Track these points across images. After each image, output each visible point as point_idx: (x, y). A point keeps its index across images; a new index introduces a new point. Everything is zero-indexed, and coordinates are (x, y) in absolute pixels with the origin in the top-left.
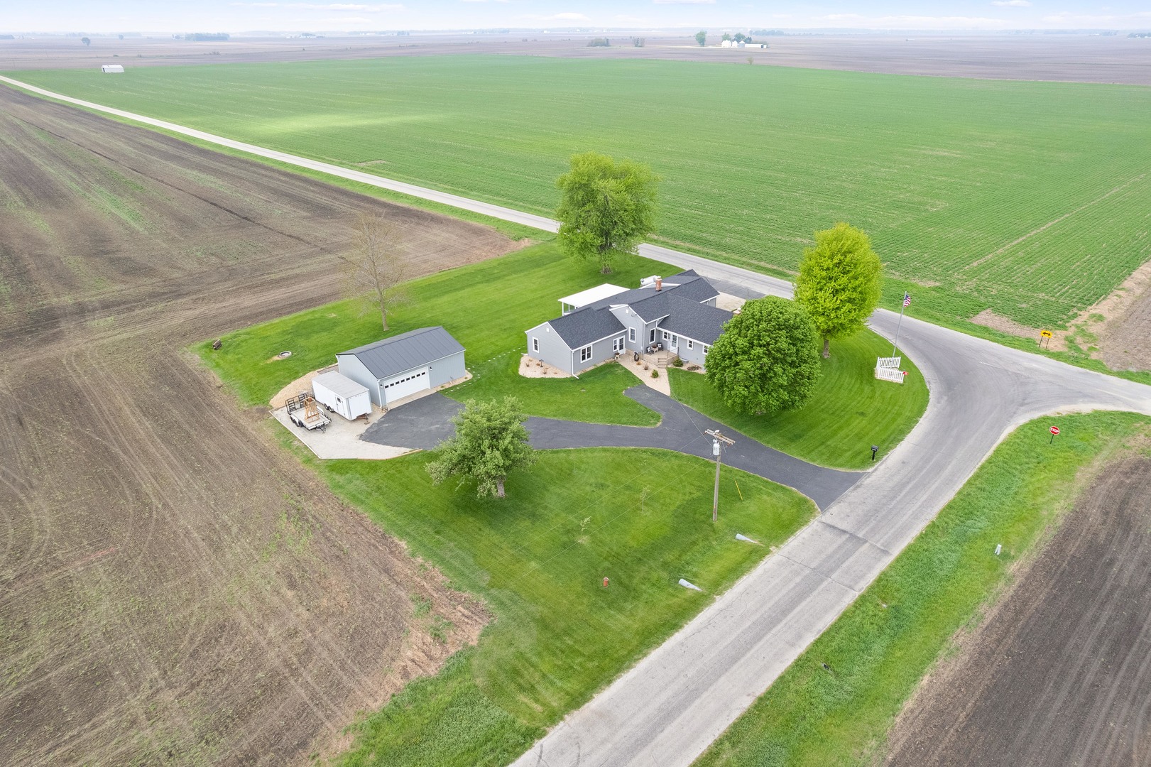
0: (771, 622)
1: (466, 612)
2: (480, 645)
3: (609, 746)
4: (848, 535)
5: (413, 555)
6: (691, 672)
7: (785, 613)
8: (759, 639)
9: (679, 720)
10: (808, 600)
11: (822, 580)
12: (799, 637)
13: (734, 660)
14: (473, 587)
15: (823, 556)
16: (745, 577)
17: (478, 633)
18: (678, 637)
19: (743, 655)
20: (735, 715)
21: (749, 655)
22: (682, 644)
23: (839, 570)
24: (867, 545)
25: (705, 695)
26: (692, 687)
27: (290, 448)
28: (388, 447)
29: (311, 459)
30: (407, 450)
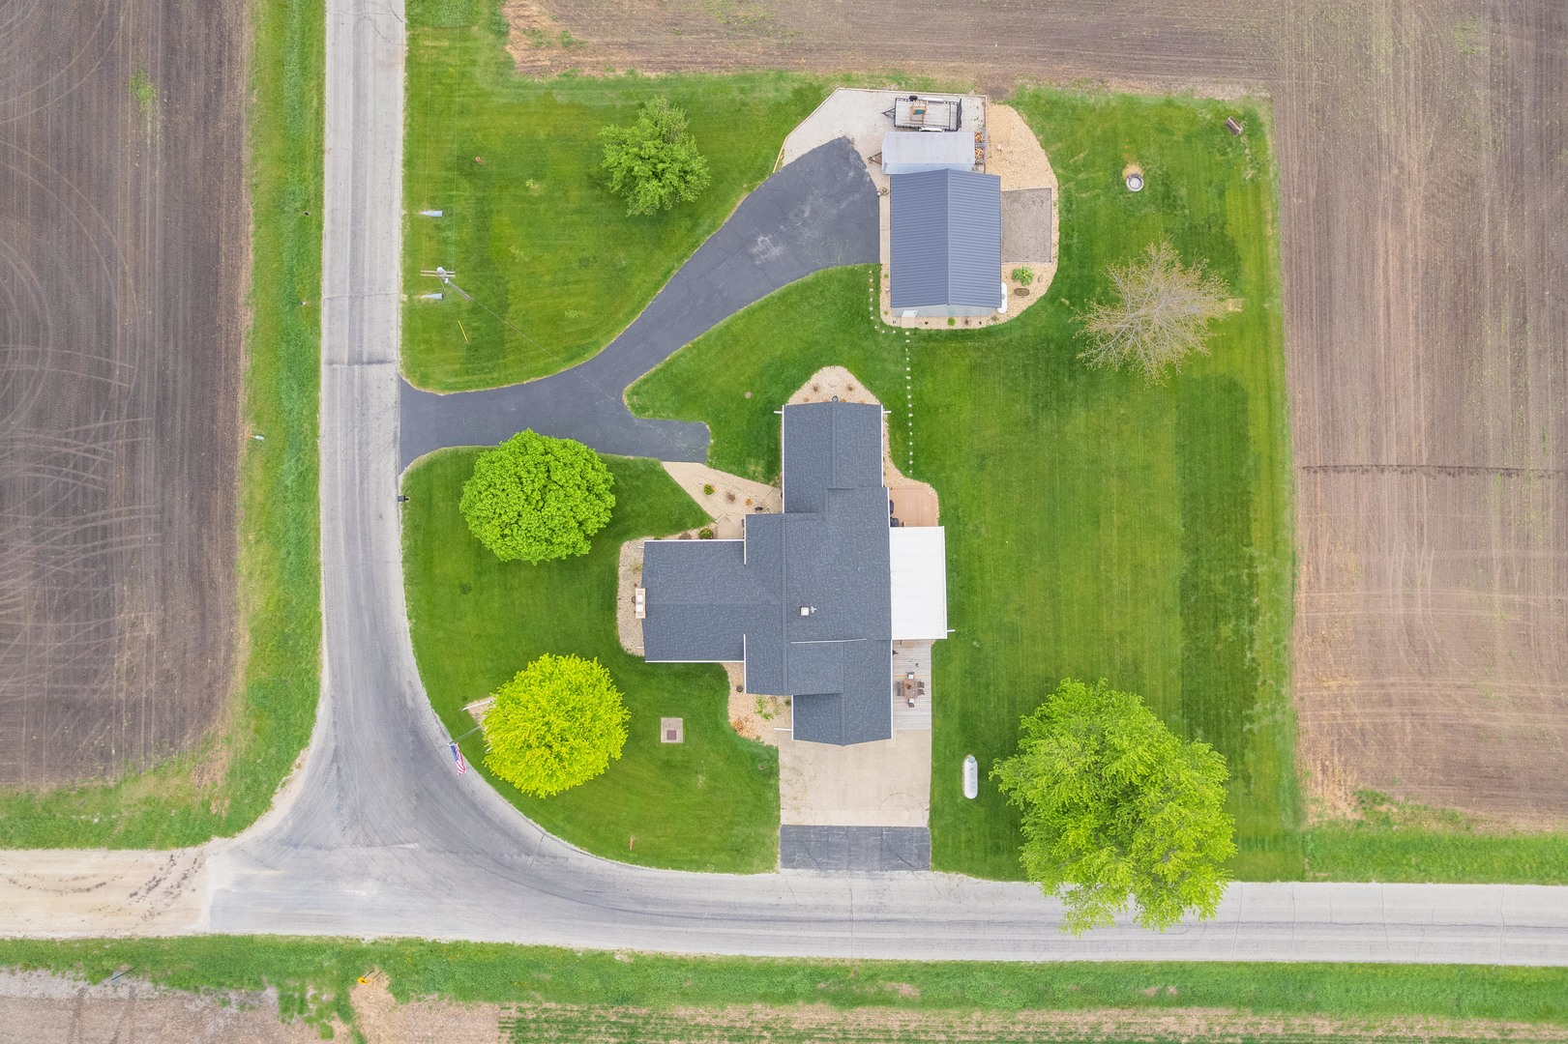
0: (357, 218)
1: (539, 63)
2: (503, 50)
3: (370, 51)
4: (365, 359)
5: (631, 72)
6: (370, 135)
7: (354, 234)
8: (353, 196)
9: (351, 99)
10: (348, 261)
11: (351, 289)
12: (333, 222)
13: (355, 168)
14: (559, 85)
15: (366, 318)
16: (401, 248)
17: (515, 56)
18: (399, 157)
19: (353, 176)
20: (327, 130)
21: (350, 179)
22: (392, 152)
23: (347, 311)
24: (346, 361)
25: (351, 128)
26: (361, 125)
27: (887, 77)
28: (806, 150)
29: (848, 81)
30: (785, 163)
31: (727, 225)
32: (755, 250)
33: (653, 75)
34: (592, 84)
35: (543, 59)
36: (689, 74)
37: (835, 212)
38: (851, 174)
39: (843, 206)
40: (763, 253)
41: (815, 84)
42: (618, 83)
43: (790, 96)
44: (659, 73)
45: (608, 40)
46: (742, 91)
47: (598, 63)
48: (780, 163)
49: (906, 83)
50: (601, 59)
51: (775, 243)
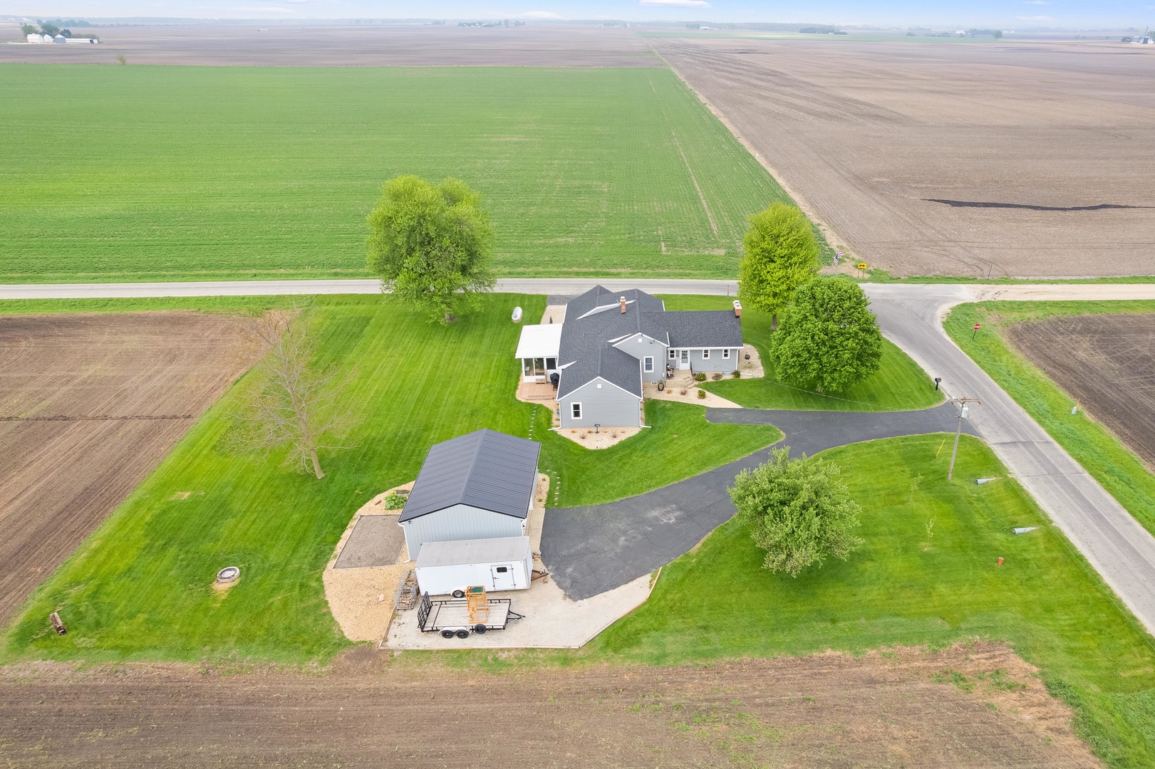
1: (984, 655)
4: (1019, 444)
5: (859, 654)
7: (1093, 508)
10: (1083, 493)
11: (1065, 478)
15: (1037, 463)
16: (1038, 502)
18: (1092, 562)
22: (1103, 565)
23: (1057, 466)
24: (1035, 443)
27: (511, 665)
28: (623, 588)
29: (565, 657)
30: (648, 577)
31: (709, 530)
32: (677, 513)
33: (829, 652)
34: (905, 639)
35: (980, 661)
36: (782, 656)
37: (591, 541)
38: (569, 570)
39: (582, 545)
40: (669, 512)
41: (610, 653)
42: (871, 642)
43: (644, 640)
44: (822, 655)
45: (903, 687)
46: (707, 641)
47: (907, 661)
48: (653, 577)
49: (486, 660)
50: (905, 666)
51: (656, 518)
